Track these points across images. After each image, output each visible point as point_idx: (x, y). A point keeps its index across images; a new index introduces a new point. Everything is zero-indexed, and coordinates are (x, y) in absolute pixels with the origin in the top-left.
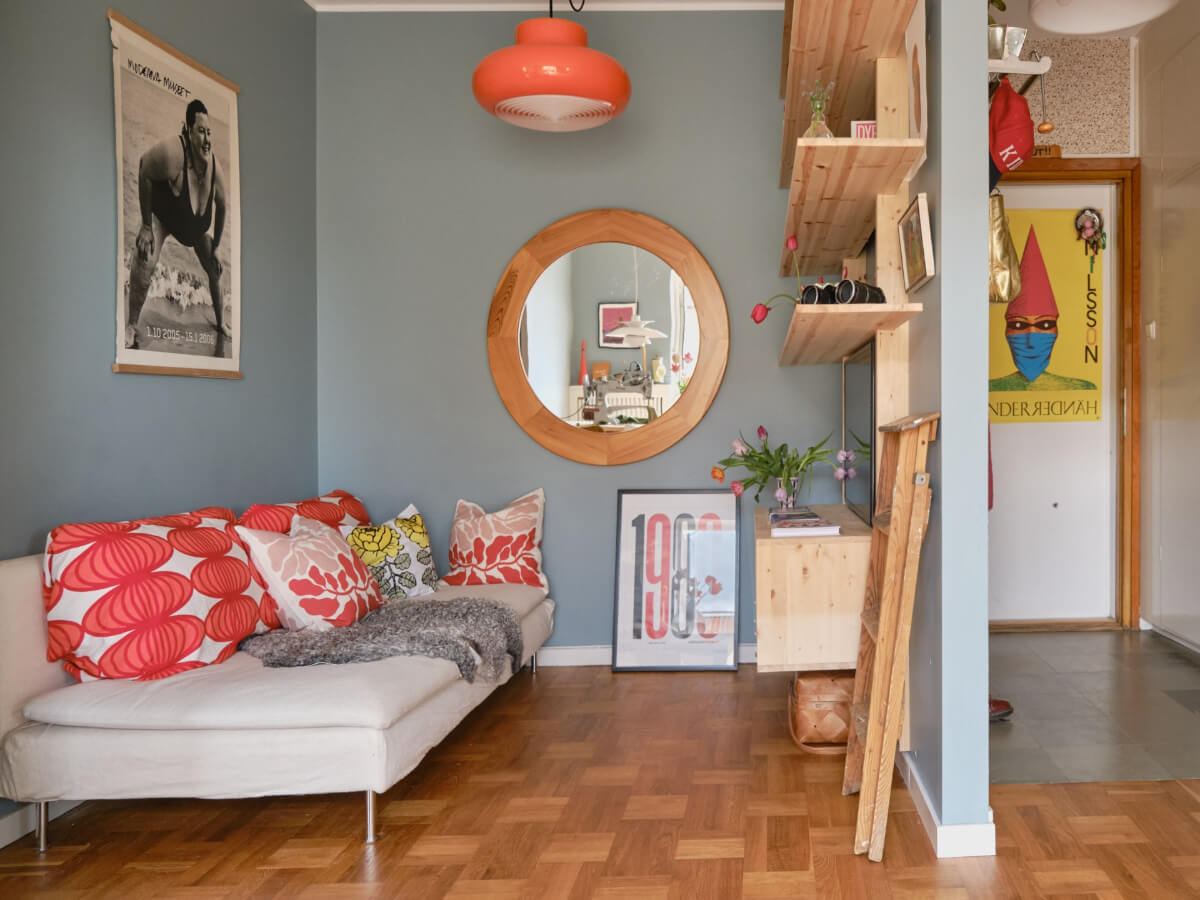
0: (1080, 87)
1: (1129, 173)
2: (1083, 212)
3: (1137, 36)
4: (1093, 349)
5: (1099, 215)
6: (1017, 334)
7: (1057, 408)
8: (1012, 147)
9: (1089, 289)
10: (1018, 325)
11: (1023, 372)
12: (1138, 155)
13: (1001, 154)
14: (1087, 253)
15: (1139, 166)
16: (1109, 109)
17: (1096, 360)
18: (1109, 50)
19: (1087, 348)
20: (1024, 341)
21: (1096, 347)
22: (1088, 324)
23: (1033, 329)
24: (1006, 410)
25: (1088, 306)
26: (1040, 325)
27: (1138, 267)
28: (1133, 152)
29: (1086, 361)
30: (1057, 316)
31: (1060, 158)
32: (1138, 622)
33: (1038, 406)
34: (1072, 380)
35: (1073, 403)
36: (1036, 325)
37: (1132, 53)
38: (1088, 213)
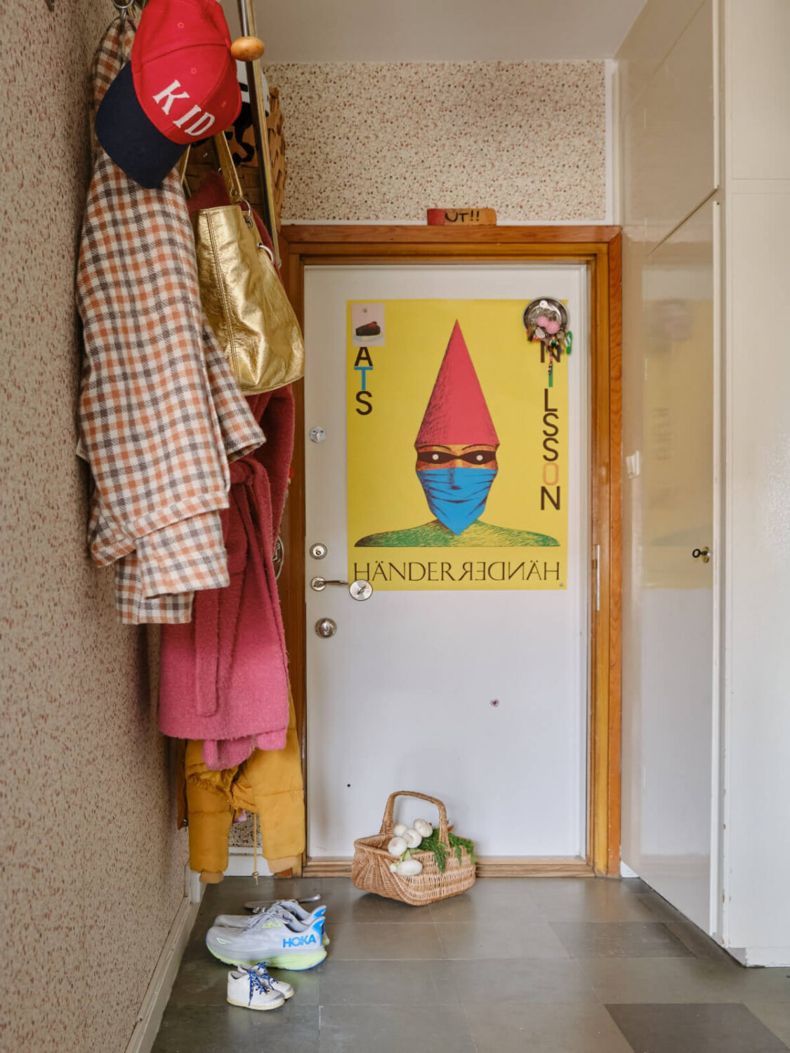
0: (526, 128)
1: (604, 248)
2: (538, 302)
3: (616, 58)
4: (552, 491)
5: (561, 308)
6: (432, 469)
7: (496, 572)
8: (176, 84)
9: (547, 409)
10: (436, 457)
11: (443, 519)
12: (617, 223)
13: (158, 98)
14: (543, 360)
15: (619, 237)
16: (574, 158)
17: (557, 506)
18: (573, 78)
19: (544, 490)
20: (445, 479)
21: (558, 488)
22: (545, 457)
23: (459, 463)
24: (417, 572)
25: (545, 433)
26: (469, 458)
27: (619, 378)
28: (610, 217)
29: (543, 508)
30: (497, 445)
31: (495, 226)
32: (618, 868)
33: (468, 568)
34: (520, 533)
35: (523, 564)
36: (464, 457)
37: (608, 82)
38: (544, 305)
